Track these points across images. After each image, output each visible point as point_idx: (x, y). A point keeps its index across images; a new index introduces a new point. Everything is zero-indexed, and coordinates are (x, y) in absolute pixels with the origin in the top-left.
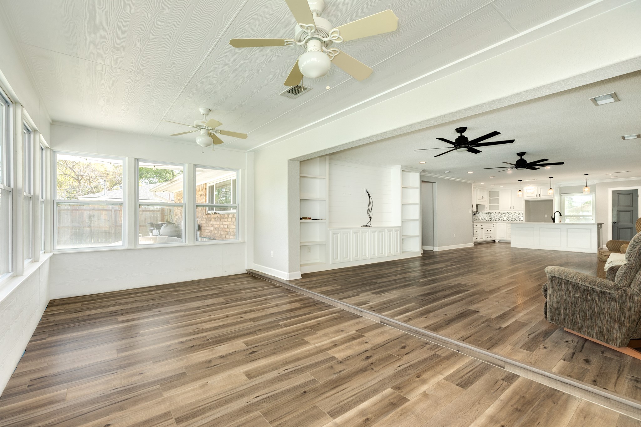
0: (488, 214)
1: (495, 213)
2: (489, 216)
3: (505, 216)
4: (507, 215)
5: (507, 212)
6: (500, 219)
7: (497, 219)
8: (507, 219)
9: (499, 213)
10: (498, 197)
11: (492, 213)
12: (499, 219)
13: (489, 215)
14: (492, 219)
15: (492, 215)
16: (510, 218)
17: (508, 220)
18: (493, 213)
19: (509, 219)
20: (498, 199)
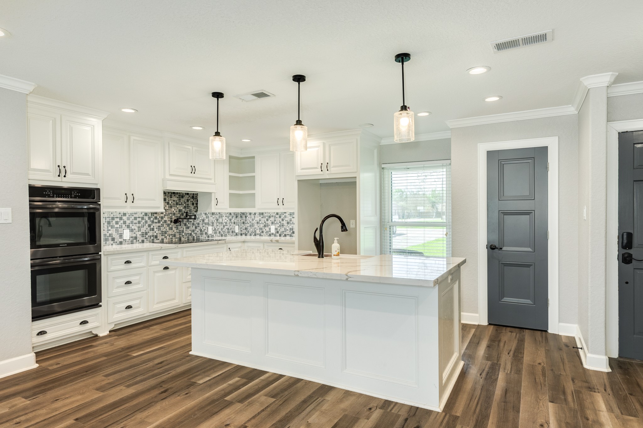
0: (241, 217)
1: (255, 214)
2: (243, 223)
3: (272, 223)
4: (278, 220)
5: (277, 214)
6: (264, 230)
7: (258, 232)
8: (278, 232)
9: (263, 214)
10: (254, 172)
11: (249, 216)
12: (263, 232)
13: (242, 221)
14: (248, 232)
15: (249, 219)
16: (283, 229)
17: (278, 235)
18: (250, 214)
19: (281, 230)
20: (254, 176)
